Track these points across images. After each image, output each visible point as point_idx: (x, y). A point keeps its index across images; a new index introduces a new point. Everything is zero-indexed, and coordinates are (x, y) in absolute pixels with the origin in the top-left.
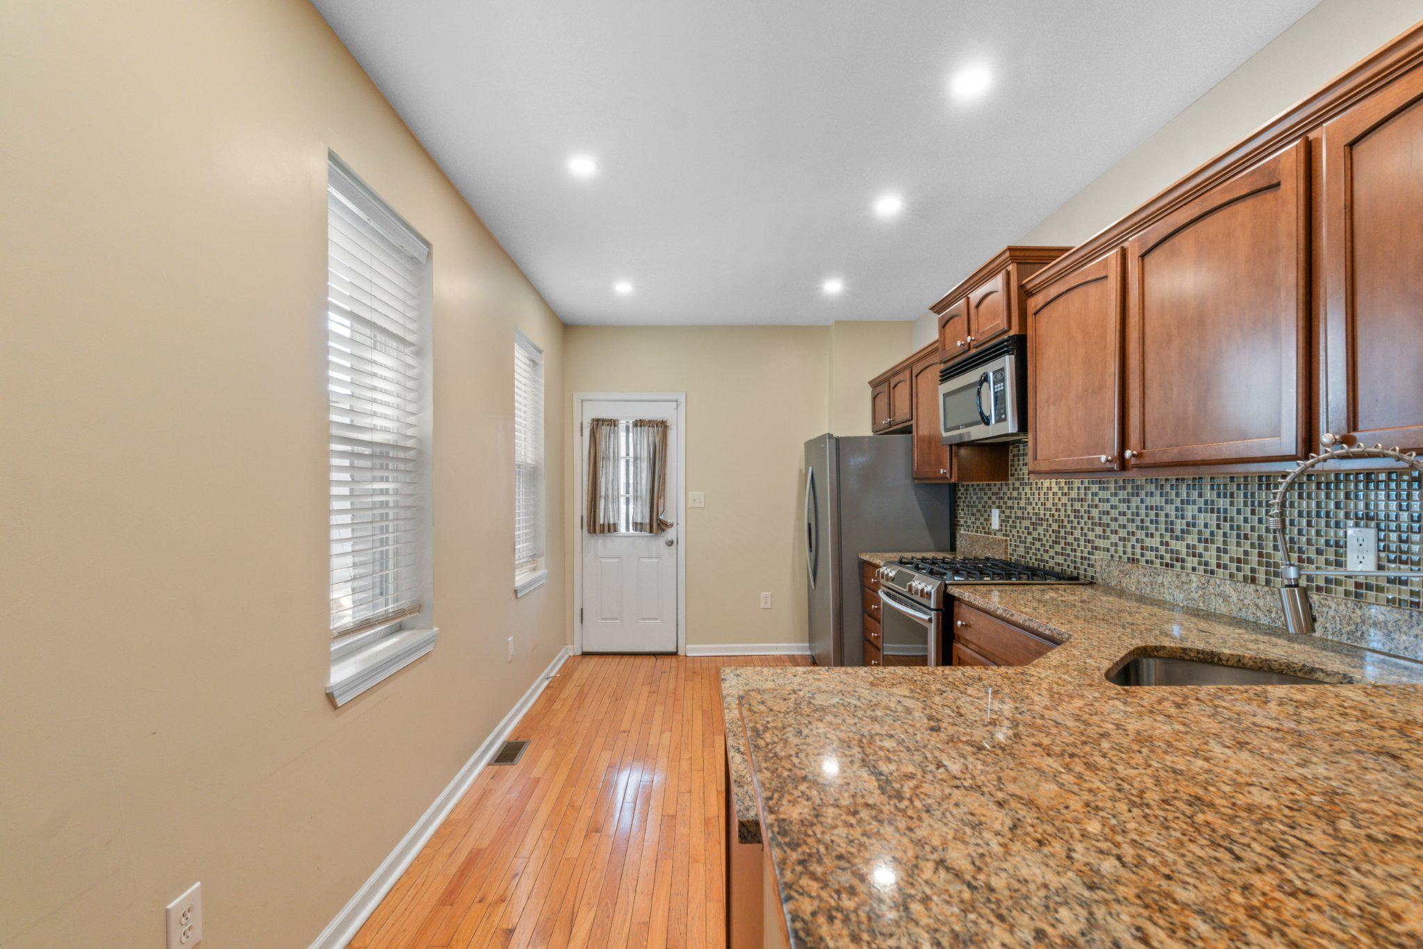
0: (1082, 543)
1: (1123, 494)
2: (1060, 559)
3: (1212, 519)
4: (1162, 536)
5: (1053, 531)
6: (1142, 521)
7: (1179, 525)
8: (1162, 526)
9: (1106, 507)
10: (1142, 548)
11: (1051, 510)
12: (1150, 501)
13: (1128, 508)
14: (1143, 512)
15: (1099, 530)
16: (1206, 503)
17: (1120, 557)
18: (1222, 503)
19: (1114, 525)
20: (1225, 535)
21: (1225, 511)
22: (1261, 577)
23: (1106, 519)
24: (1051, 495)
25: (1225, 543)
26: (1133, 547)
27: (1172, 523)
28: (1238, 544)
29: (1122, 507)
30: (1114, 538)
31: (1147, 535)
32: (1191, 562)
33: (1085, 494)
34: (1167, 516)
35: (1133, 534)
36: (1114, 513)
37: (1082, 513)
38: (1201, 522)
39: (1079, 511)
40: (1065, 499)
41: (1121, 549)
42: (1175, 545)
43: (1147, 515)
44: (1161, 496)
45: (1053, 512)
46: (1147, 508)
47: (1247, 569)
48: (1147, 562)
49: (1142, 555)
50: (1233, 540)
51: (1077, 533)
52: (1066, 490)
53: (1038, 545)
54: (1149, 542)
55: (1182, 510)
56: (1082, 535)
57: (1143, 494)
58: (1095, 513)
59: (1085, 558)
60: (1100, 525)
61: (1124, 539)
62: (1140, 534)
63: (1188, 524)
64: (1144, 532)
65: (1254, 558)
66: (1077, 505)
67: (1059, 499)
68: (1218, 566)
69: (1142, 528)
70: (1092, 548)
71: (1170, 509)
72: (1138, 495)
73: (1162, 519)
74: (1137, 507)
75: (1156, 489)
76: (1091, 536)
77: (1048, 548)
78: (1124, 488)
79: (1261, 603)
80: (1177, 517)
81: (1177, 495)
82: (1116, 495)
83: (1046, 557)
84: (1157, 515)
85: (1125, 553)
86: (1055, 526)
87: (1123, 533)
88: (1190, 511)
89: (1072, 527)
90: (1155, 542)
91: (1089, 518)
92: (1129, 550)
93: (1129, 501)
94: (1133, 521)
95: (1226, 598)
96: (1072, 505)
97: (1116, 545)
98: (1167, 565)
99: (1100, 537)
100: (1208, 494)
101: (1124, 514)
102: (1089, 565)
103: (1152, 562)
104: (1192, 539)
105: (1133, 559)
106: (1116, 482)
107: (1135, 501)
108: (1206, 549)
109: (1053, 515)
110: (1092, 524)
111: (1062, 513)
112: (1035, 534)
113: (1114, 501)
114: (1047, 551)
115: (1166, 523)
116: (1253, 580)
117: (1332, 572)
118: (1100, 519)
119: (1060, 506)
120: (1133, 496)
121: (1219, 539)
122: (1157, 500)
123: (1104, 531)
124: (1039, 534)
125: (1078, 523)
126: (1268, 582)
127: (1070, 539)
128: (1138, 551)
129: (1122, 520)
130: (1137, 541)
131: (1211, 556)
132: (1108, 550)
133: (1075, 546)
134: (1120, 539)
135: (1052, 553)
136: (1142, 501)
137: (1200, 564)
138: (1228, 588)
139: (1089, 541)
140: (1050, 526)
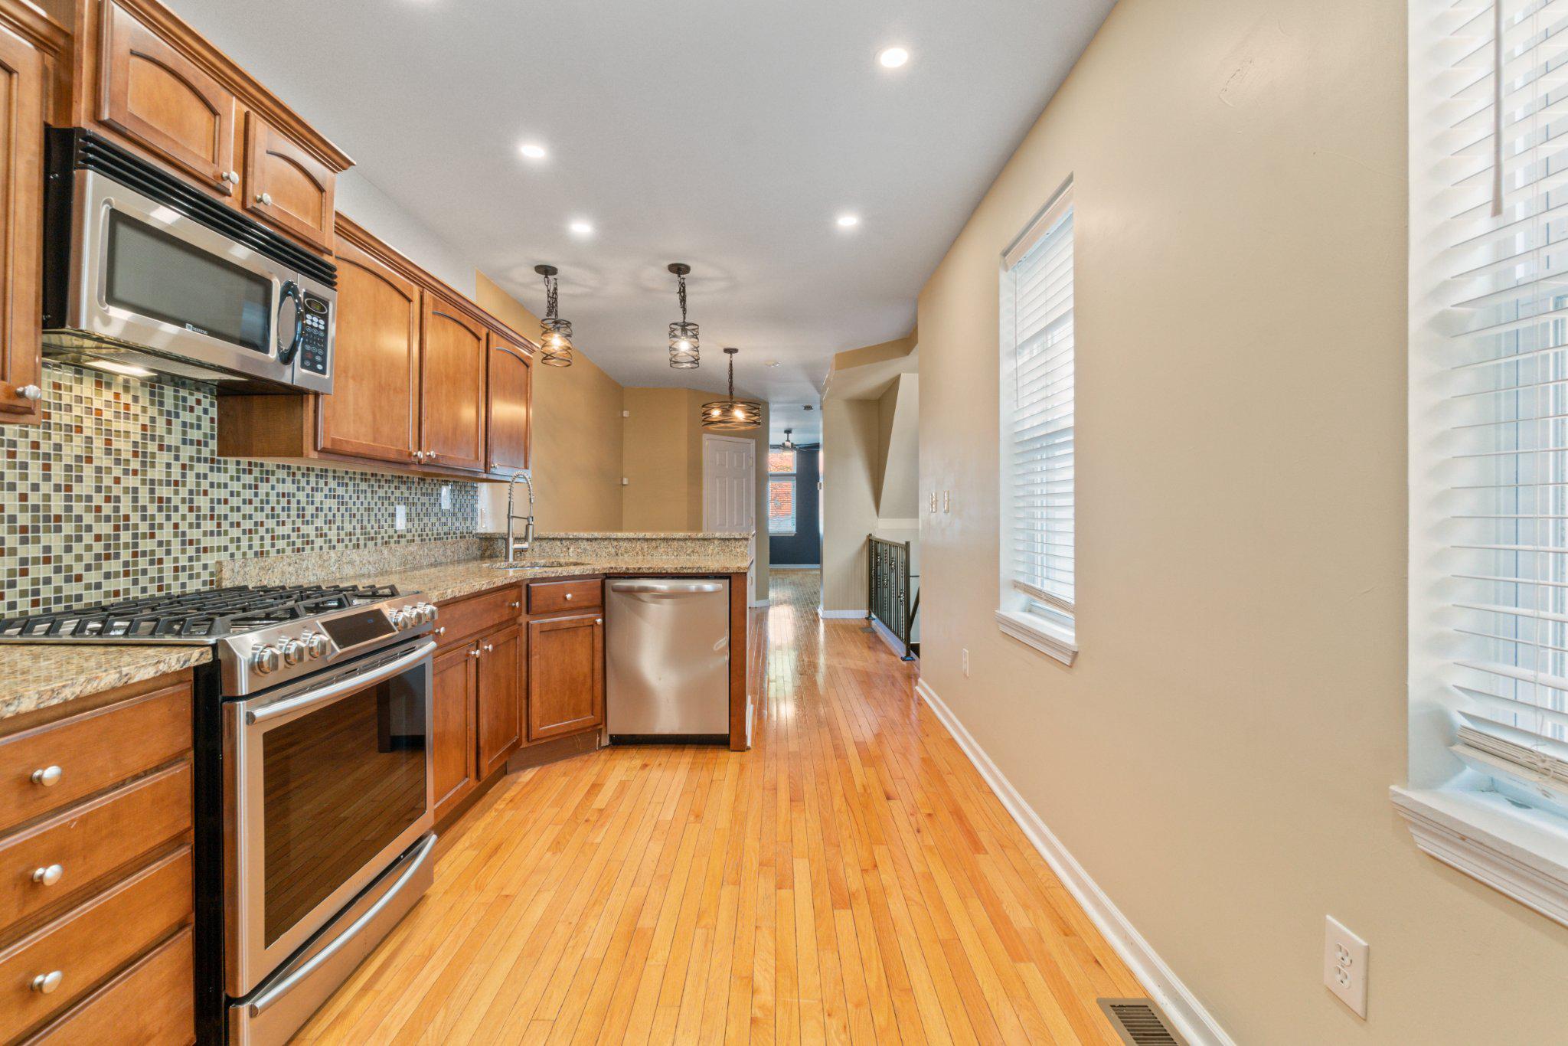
0: (176, 546)
1: (247, 479)
2: (122, 583)
3: (332, 503)
4: (294, 522)
5: (98, 538)
6: (273, 509)
7: (310, 510)
8: (294, 513)
9: (223, 494)
10: (273, 538)
11: (89, 498)
12: (280, 488)
13: (256, 495)
14: (273, 498)
15: (209, 525)
16: (330, 490)
17: (244, 554)
18: (340, 491)
19: (235, 517)
20: (343, 516)
21: (343, 496)
22: (362, 542)
23: (222, 510)
24: (88, 471)
25: (342, 522)
26: (262, 538)
27: (303, 509)
28: (350, 522)
29: (248, 494)
30: (235, 532)
31: (278, 523)
32: (319, 542)
33: (184, 476)
34: (299, 502)
35: (262, 524)
36: (235, 502)
37: (176, 501)
38: (326, 507)
39: (169, 500)
40: (131, 481)
41: (244, 543)
42: (305, 529)
43: (278, 502)
44: (293, 482)
45: (98, 500)
46: (278, 495)
47: (354, 541)
48: (278, 552)
49: (273, 545)
50: (347, 518)
51: (166, 533)
52: (135, 464)
53: (42, 571)
54: (280, 531)
55: (313, 496)
56: (176, 535)
57: (273, 479)
58: (202, 502)
59: (184, 568)
60: (212, 517)
61: (250, 531)
62: (271, 523)
63: (317, 509)
64: (275, 520)
65: (358, 531)
66: (164, 492)
67: (117, 480)
68: (338, 541)
69: (273, 517)
70: (198, 550)
71: (301, 496)
72: (268, 480)
73: (294, 505)
74: (267, 494)
75: (288, 476)
76: (194, 534)
77: (78, 569)
78: (250, 472)
79: (371, 559)
80: (308, 503)
81: (308, 483)
82: (238, 479)
83: (74, 589)
84: (289, 502)
85: (250, 547)
86: (106, 529)
87: (248, 525)
88: (318, 497)
89: (152, 526)
90: (286, 530)
91: (191, 509)
92: (256, 543)
93: (256, 487)
94: (262, 509)
95: (351, 563)
96: (152, 491)
97: (239, 540)
98: (298, 550)
99: (212, 533)
100: (332, 484)
101: (250, 502)
102: (191, 577)
103: (284, 551)
104: (319, 522)
105: (262, 553)
106: (238, 463)
107: (264, 488)
108: (330, 529)
109: (98, 509)
110: (198, 517)
111: (125, 506)
112: (33, 551)
113: (235, 486)
114: (79, 578)
115: (298, 509)
116: (358, 545)
117: (391, 532)
118: (212, 509)
119: (116, 491)
120: (262, 481)
121: (339, 518)
122: (289, 487)
123: (219, 525)
124: (47, 549)
125: (168, 518)
126: (365, 545)
127: (145, 545)
128: (268, 542)
129: (247, 509)
130: (267, 531)
131: (332, 535)
132: (226, 549)
133: (160, 553)
134: (244, 532)
135: (92, 577)
136: (273, 488)
137: (325, 542)
138: (354, 555)
139: (191, 542)
140: (89, 528)
